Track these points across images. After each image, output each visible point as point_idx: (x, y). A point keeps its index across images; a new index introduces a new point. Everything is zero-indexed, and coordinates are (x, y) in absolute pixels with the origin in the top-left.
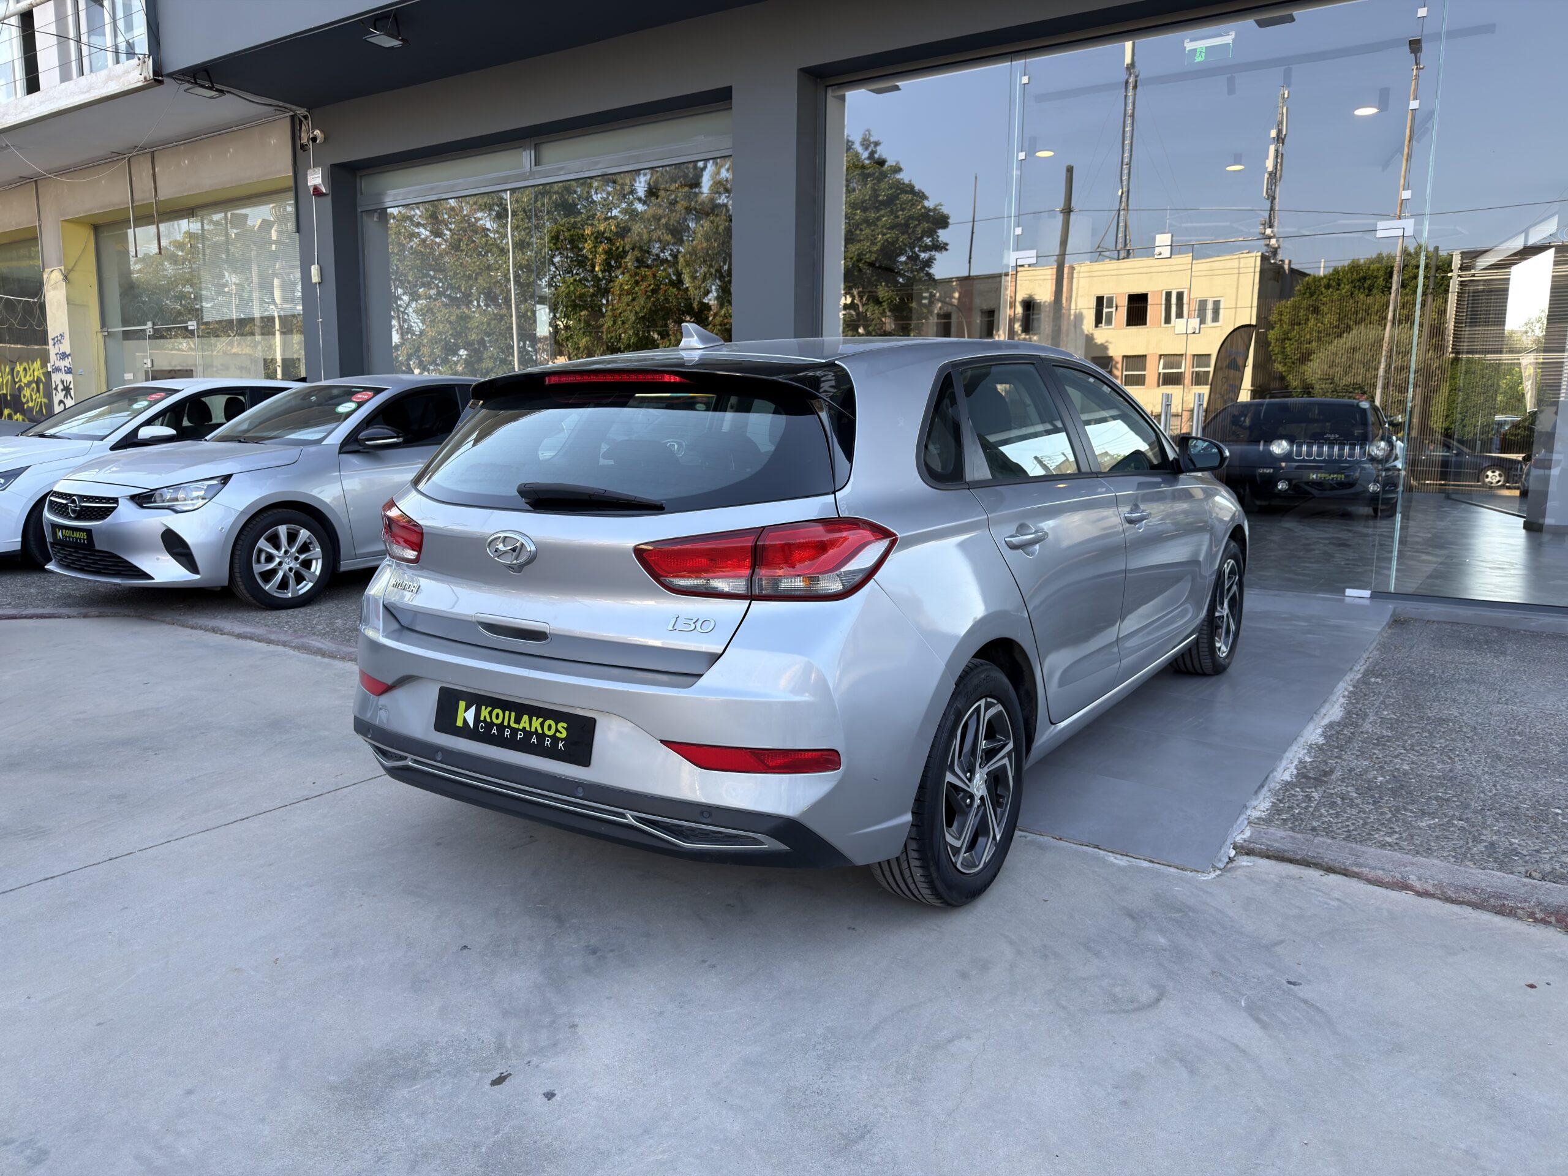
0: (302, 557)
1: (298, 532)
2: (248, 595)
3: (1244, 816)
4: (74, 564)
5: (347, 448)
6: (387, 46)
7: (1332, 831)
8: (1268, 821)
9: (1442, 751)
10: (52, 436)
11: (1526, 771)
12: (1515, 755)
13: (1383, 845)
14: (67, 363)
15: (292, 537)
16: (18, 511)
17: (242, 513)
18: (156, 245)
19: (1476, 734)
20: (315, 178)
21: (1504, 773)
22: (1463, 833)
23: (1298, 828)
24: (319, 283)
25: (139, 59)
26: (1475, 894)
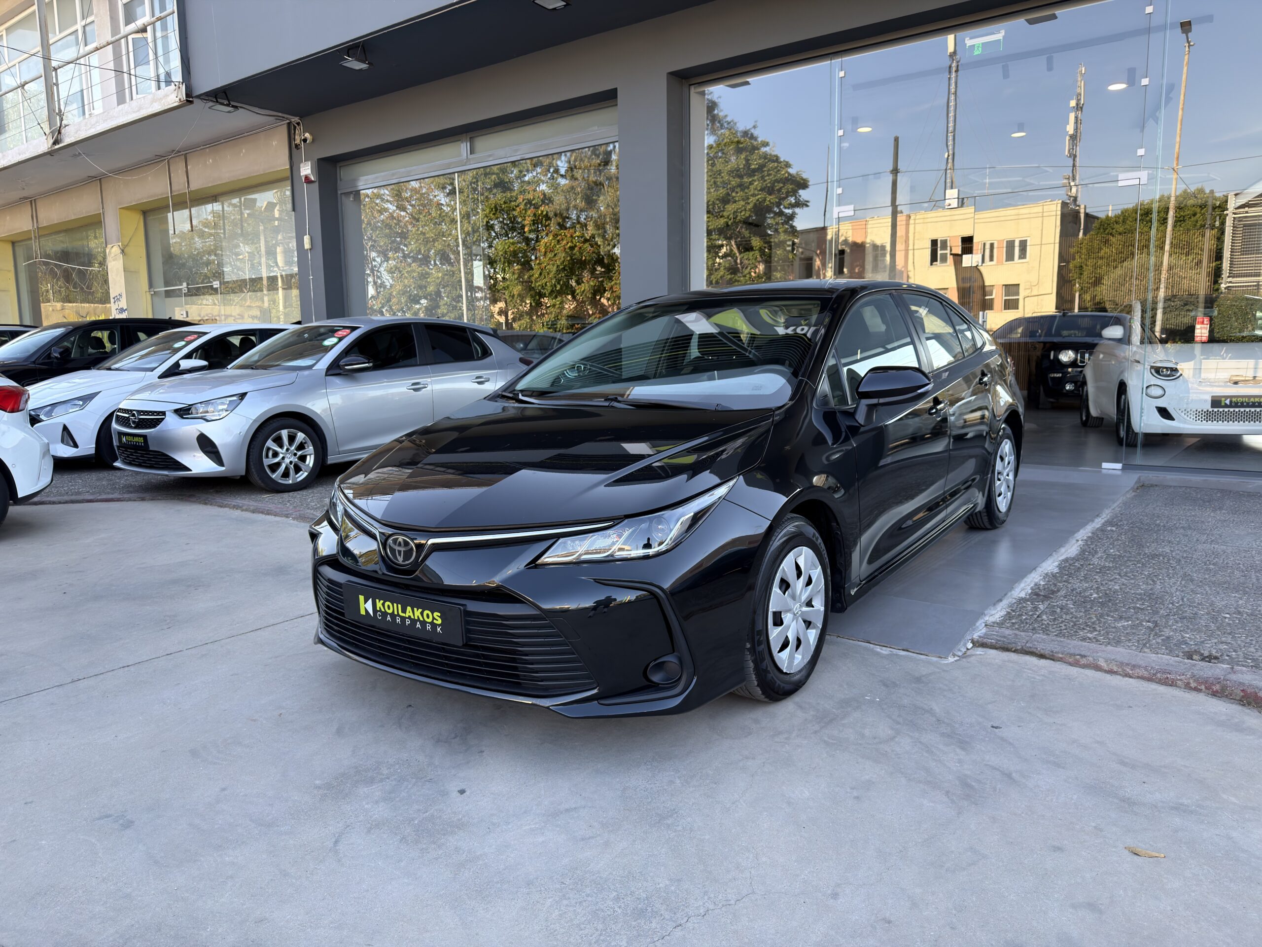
0: (299, 453)
1: (296, 434)
2: (260, 482)
3: (983, 621)
4: (134, 461)
5: (331, 372)
6: (357, 68)
7: (1048, 630)
8: (1000, 624)
9: (1149, 576)
10: (117, 369)
11: (1211, 589)
12: (1205, 579)
13: (1084, 639)
15: (292, 439)
16: (93, 426)
17: (255, 421)
18: (189, 225)
19: (1179, 565)
20: (306, 170)
21: (1192, 591)
22: (1148, 631)
23: (1022, 628)
24: (310, 249)
25: (175, 86)
26: (1146, 671)
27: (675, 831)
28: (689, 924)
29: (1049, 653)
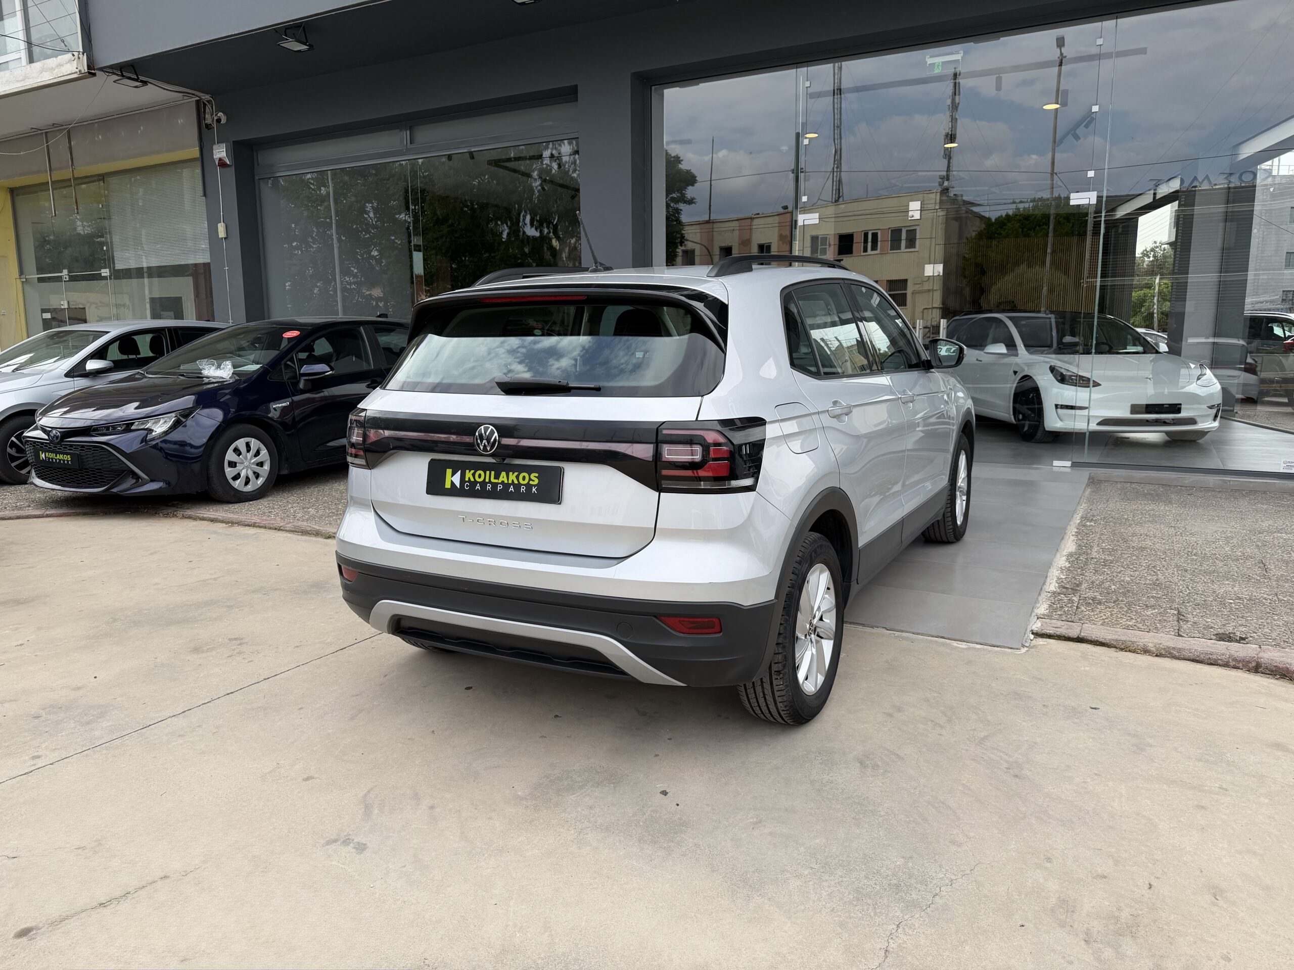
3: (1035, 613)
6: (296, 49)
7: (1093, 620)
8: (1049, 616)
9: (1148, 568)
13: (1127, 628)
20: (220, 152)
22: (1175, 618)
23: (1070, 620)
24: (225, 238)
25: (73, 55)
26: (1191, 653)
27: (881, 816)
28: (944, 893)
29: (1103, 641)
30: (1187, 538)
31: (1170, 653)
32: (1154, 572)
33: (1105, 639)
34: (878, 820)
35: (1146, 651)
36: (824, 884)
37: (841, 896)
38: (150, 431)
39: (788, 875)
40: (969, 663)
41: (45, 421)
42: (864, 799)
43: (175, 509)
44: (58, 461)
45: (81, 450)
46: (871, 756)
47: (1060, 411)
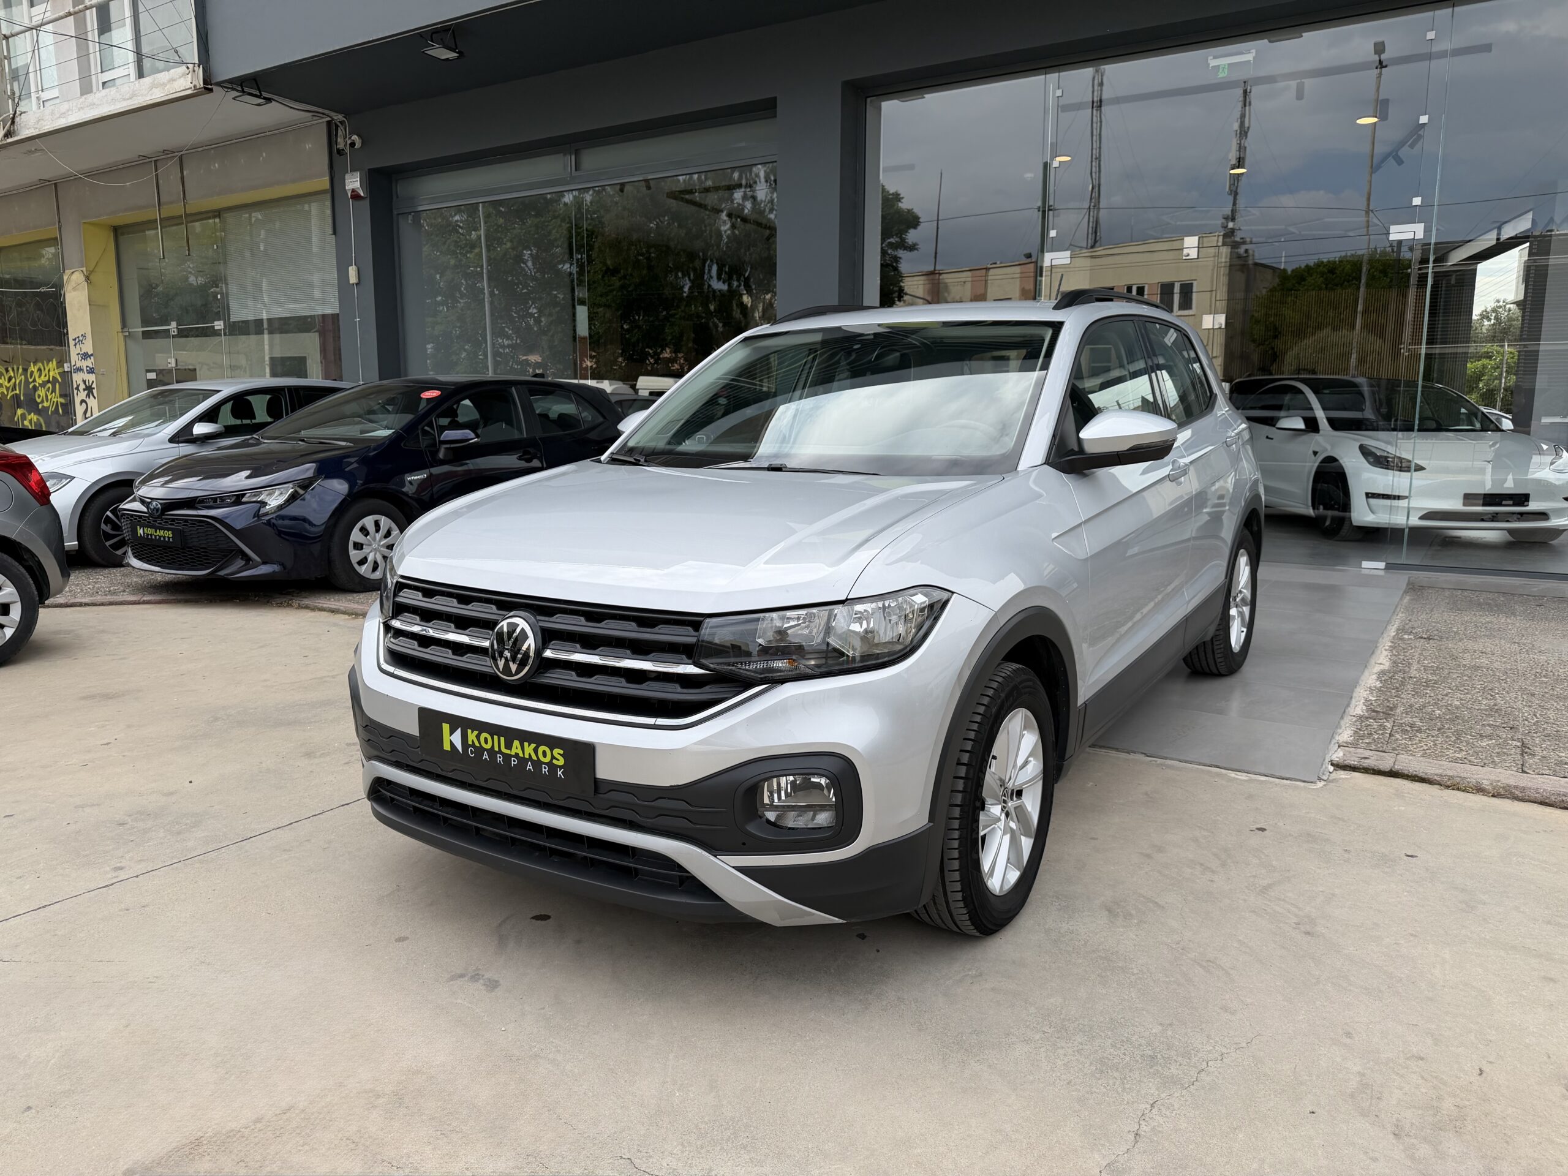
3: (1335, 740)
6: (443, 58)
14: (89, 362)
20: (353, 182)
22: (1518, 750)
23: (1381, 749)
24: (357, 284)
25: (188, 68)
26: (1538, 793)
28: (1212, 1069)
29: (1423, 775)
30: (1535, 656)
31: (1511, 793)
32: (1492, 696)
33: (1426, 774)
34: (1129, 978)
35: (1479, 790)
36: (1061, 1052)
37: (1080, 1066)
38: (264, 504)
39: (1014, 1039)
40: (1250, 797)
41: (144, 491)
42: (1112, 954)
43: (290, 597)
44: (157, 537)
45: (184, 525)
46: (1122, 904)
47: (1372, 501)
